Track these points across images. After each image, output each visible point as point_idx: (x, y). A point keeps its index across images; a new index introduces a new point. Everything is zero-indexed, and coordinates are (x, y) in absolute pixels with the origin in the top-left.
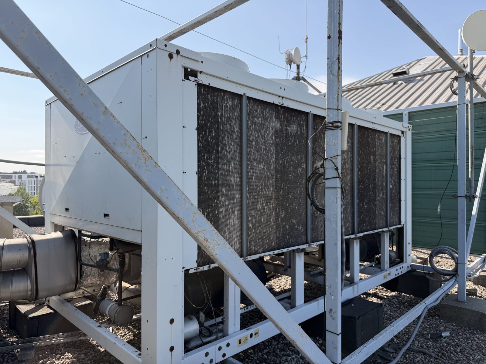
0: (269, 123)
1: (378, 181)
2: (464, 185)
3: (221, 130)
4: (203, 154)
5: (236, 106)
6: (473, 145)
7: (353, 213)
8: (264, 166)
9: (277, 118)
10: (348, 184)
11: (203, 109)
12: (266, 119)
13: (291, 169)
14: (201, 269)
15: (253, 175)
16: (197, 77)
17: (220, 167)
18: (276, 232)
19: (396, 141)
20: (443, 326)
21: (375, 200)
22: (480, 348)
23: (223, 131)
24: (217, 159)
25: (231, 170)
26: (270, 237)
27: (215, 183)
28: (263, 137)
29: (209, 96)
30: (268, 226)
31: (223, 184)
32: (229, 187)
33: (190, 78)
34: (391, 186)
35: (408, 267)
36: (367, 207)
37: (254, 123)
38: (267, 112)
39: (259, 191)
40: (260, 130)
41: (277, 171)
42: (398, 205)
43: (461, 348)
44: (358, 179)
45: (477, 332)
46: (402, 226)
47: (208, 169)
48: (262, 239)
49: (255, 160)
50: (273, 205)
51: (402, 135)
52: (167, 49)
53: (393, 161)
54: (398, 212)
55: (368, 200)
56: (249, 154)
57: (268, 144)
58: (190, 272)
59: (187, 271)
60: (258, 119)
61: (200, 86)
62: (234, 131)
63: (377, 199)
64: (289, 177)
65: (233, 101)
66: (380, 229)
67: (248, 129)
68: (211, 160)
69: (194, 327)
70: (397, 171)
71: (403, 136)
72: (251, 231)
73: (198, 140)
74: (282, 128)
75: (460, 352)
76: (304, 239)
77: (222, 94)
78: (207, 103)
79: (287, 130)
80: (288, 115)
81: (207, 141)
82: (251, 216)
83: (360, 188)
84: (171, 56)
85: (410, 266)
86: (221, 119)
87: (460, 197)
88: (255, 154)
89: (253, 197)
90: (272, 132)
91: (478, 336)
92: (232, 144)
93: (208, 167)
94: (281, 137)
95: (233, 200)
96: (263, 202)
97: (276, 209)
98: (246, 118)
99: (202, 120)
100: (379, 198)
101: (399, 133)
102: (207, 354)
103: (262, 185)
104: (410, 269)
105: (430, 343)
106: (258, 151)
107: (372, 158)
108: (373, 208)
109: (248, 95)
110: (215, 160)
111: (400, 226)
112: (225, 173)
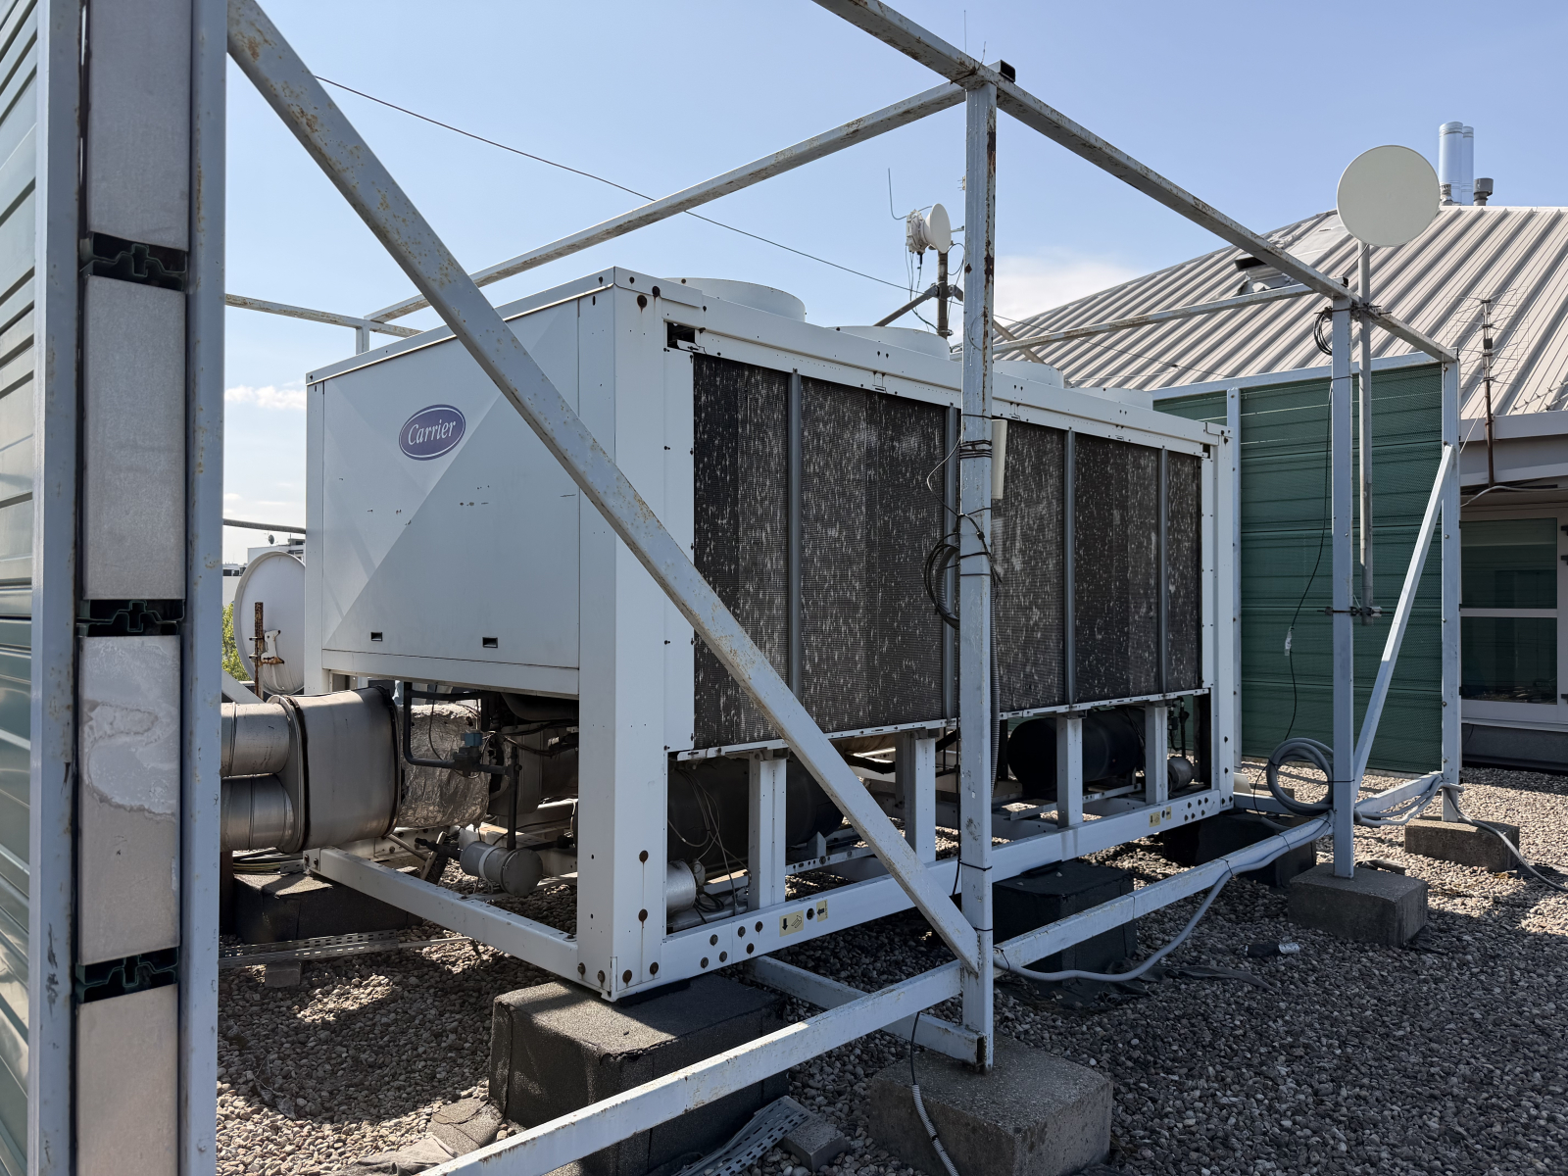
0: (852, 433)
1: (1135, 573)
2: (1348, 582)
3: (742, 452)
4: (704, 506)
5: (777, 399)
6: (1370, 482)
7: (1064, 652)
8: (840, 532)
9: (870, 421)
10: (1050, 578)
11: (706, 407)
12: (845, 425)
13: (905, 541)
14: (701, 753)
15: (814, 552)
16: (692, 340)
17: (740, 534)
18: (869, 687)
19: (1187, 469)
20: (1290, 935)
21: (1125, 622)
22: (1368, 975)
23: (748, 454)
24: (734, 516)
25: (764, 540)
26: (854, 698)
27: (730, 569)
28: (838, 465)
29: (718, 379)
30: (850, 671)
31: (747, 571)
32: (761, 580)
33: (680, 343)
34: (1172, 588)
35: (1223, 801)
36: (1102, 640)
37: (817, 435)
38: (847, 409)
39: (828, 590)
40: (831, 451)
41: (870, 545)
42: (1193, 637)
43: (1320, 974)
44: (1078, 566)
45: (1371, 947)
46: (1207, 691)
47: (715, 538)
48: (834, 700)
49: (818, 518)
50: (862, 624)
51: (1206, 454)
52: (634, 286)
53: (1178, 522)
54: (1195, 656)
55: (1106, 621)
56: (804, 505)
57: (849, 480)
58: (680, 758)
59: (673, 755)
60: (825, 426)
61: (699, 359)
62: (771, 454)
63: (1131, 620)
64: (899, 559)
65: (769, 388)
66: (1140, 695)
67: (803, 447)
68: (722, 519)
69: (685, 886)
70: (1192, 547)
71: (1209, 457)
72: (810, 681)
73: (696, 475)
74: (883, 444)
75: (1314, 982)
76: (936, 708)
77: (746, 373)
78: (715, 393)
79: (893, 448)
80: (895, 413)
81: (713, 477)
82: (810, 646)
83: (1083, 589)
84: (642, 301)
85: (1231, 799)
86: (744, 429)
87: (1338, 614)
88: (819, 506)
89: (815, 603)
90: (858, 453)
91: (1371, 954)
92: (768, 483)
93: (715, 534)
94: (881, 465)
95: (770, 609)
96: (836, 617)
97: (868, 635)
98: (799, 423)
99: (704, 433)
100: (1136, 617)
101: (1198, 451)
102: (714, 940)
103: (835, 576)
104: (1229, 806)
105: (1247, 964)
106: (825, 498)
107: (1116, 513)
108: (1121, 644)
109: (802, 372)
110: (730, 519)
111: (1199, 692)
112: (751, 548)
